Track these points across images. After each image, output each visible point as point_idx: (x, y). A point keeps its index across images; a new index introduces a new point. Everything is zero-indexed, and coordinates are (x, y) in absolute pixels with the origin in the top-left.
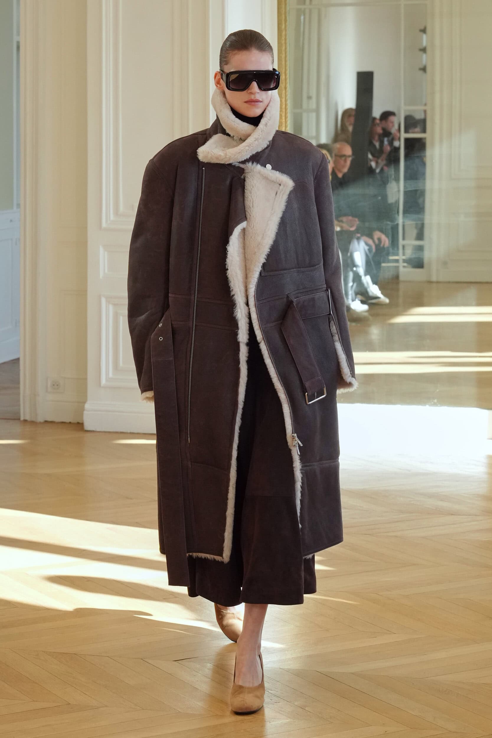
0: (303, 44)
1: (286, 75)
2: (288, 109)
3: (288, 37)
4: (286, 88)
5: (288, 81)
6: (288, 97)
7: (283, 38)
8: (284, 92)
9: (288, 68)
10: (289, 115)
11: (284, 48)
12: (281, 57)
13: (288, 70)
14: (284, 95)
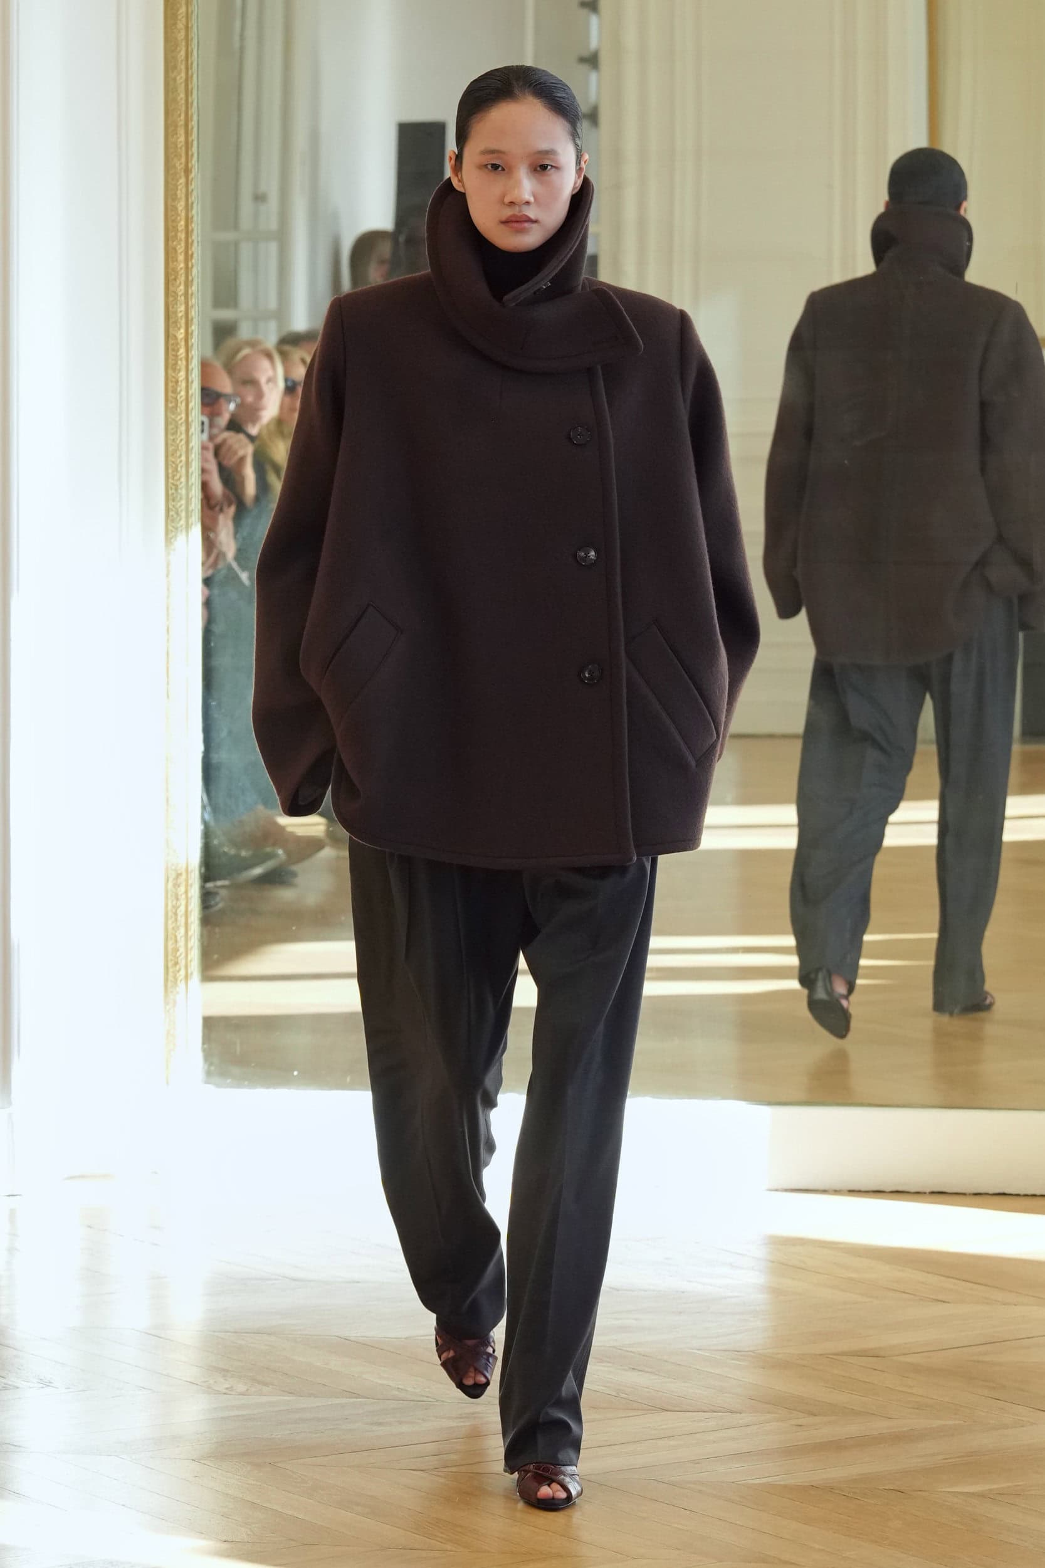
0: (242, 37)
1: (187, 134)
2: (195, 232)
3: (194, 22)
4: (187, 171)
5: (195, 149)
6: (193, 198)
7: (181, 25)
8: (182, 181)
9: (194, 110)
10: (196, 250)
11: (183, 53)
12: (175, 80)
13: (195, 118)
14: (184, 191)
